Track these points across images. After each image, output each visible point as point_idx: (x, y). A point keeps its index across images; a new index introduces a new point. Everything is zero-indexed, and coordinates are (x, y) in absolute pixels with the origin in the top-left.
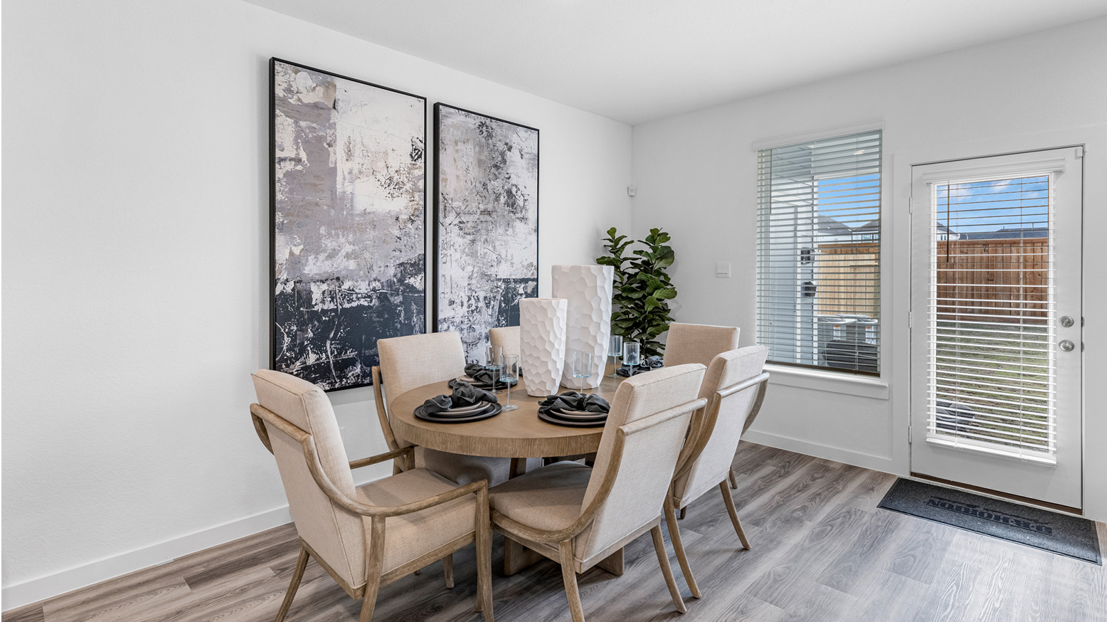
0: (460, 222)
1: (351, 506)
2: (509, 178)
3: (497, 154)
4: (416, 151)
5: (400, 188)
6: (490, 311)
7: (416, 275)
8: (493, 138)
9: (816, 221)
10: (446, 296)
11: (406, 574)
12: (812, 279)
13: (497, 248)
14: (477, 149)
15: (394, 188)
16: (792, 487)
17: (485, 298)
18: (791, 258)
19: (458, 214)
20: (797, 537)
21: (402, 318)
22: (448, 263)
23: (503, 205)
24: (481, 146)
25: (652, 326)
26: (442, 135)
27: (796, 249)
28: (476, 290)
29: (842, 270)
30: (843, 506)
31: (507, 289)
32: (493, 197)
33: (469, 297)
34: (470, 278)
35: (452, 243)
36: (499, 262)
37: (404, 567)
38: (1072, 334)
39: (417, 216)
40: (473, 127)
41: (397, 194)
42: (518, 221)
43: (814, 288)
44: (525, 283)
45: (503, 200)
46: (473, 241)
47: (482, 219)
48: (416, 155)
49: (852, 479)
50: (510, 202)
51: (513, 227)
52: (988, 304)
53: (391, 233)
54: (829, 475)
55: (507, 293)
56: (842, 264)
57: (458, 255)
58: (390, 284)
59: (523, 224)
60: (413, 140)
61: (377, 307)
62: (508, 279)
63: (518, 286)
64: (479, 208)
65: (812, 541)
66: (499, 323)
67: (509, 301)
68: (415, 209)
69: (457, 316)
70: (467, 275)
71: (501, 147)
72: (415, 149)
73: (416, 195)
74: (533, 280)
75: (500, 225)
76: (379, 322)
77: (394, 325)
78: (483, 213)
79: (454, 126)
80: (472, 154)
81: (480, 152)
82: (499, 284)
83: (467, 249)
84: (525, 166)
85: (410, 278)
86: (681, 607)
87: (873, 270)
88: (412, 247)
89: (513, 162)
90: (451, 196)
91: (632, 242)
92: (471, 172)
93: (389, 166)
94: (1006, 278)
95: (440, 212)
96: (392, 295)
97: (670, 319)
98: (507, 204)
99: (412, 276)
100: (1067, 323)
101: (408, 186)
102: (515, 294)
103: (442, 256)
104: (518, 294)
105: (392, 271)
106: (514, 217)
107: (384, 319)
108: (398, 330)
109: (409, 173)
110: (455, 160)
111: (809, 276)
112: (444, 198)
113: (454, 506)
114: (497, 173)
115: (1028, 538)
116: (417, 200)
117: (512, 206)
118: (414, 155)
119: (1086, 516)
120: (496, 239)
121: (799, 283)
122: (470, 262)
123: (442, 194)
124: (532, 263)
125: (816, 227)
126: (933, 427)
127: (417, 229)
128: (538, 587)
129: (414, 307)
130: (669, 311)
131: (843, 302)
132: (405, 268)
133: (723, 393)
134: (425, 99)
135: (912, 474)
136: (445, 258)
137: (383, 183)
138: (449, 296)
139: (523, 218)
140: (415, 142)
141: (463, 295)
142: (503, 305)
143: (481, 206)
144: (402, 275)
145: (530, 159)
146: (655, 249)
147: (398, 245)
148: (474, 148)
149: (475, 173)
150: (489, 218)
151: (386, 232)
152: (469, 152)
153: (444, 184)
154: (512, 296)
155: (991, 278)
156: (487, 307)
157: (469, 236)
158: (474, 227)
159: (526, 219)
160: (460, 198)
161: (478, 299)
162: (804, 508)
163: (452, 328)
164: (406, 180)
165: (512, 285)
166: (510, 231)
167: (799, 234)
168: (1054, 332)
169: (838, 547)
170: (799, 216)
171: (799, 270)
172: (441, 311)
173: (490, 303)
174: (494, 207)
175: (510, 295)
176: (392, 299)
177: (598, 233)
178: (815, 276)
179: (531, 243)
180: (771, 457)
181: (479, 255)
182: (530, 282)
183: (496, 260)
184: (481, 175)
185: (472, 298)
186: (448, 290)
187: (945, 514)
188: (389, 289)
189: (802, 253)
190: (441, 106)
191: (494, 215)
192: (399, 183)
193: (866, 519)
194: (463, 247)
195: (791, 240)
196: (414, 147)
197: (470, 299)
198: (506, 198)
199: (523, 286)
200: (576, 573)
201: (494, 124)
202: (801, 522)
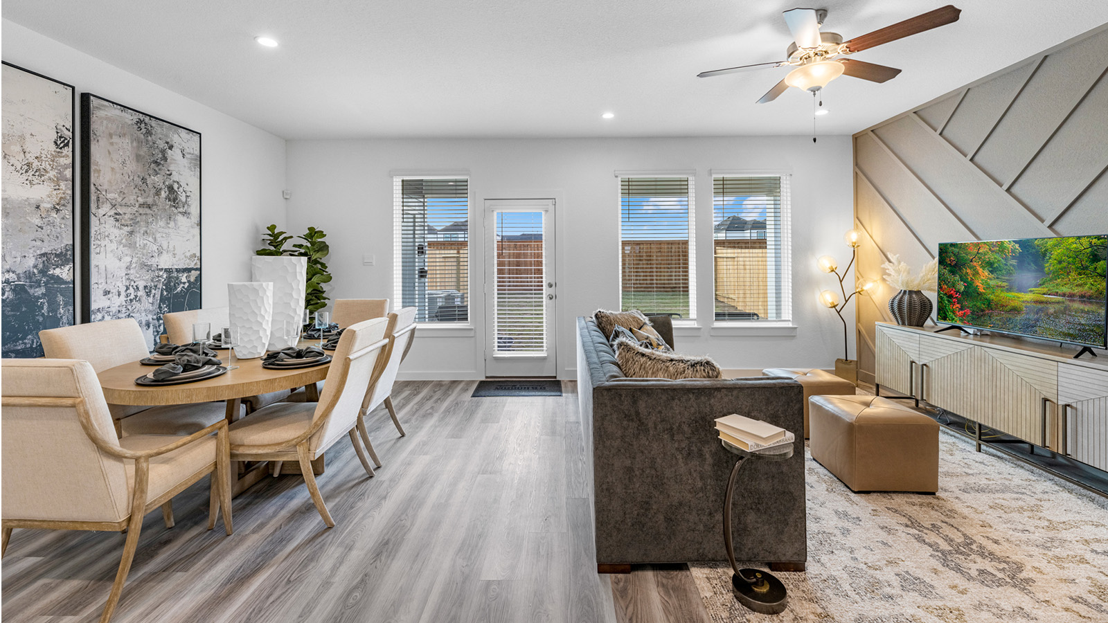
0: (116, 214)
1: (121, 452)
2: (170, 175)
3: (157, 151)
4: (62, 139)
5: (41, 176)
6: (151, 300)
7: (64, 266)
8: (153, 136)
9: (426, 228)
10: (100, 286)
11: (162, 503)
12: (424, 266)
13: (158, 239)
14: (135, 144)
15: (33, 175)
16: (423, 399)
17: (145, 287)
18: (411, 252)
19: (114, 206)
20: (432, 421)
21: (45, 310)
22: (103, 254)
23: (164, 199)
24: (139, 142)
25: (311, 305)
26: (93, 126)
27: (414, 246)
28: (135, 280)
29: (438, 260)
30: (453, 401)
31: (169, 278)
32: (153, 191)
33: (127, 286)
34: (128, 268)
35: (106, 234)
36: (160, 253)
37: (161, 497)
38: (552, 291)
39: (64, 205)
40: (130, 122)
41: (37, 181)
42: (180, 215)
43: (426, 272)
44: (188, 272)
45: (163, 194)
46: (131, 233)
47: (141, 212)
48: (61, 142)
49: (456, 387)
50: (172, 197)
51: (174, 220)
52: (517, 278)
53: (29, 222)
54: (443, 388)
55: (169, 282)
56: (438, 256)
57: (114, 246)
58: (29, 275)
59: (185, 218)
60: (58, 127)
61: (12, 300)
62: (170, 269)
63: (181, 275)
64: (137, 201)
65: (440, 421)
66: (161, 311)
67: (171, 289)
68: (61, 198)
69: (113, 305)
70: (124, 265)
71: (162, 144)
72: (61, 137)
73: (63, 185)
74: (196, 269)
75: (161, 219)
76: (13, 316)
77: (34, 319)
78: (141, 206)
79: (108, 118)
80: (130, 149)
81: (138, 148)
82: (161, 273)
83: (124, 241)
84: (186, 165)
85: (54, 269)
86: (372, 473)
87: (455, 260)
88: (57, 237)
89: (174, 160)
90: (105, 187)
91: (291, 237)
92: (128, 166)
93: (27, 150)
94: (526, 264)
95: (92, 202)
96: (31, 287)
97: (325, 299)
98: (168, 198)
99: (57, 267)
100: (550, 285)
101: (52, 174)
102: (177, 283)
103: (95, 247)
104: (181, 283)
105: (30, 262)
106: (176, 211)
107: (21, 312)
108: (40, 324)
109: (53, 161)
110: (109, 153)
111: (422, 264)
112: (97, 188)
113: (196, 446)
114: (157, 169)
115: (537, 393)
116: (64, 189)
117: (174, 201)
118: (59, 142)
119: (558, 379)
120: (157, 231)
121: (417, 268)
122: (127, 253)
123: (94, 185)
124: (195, 254)
125: (426, 232)
126: (496, 348)
127: (63, 218)
128: (257, 500)
129: (60, 299)
130: (323, 292)
131: (438, 284)
132: (48, 259)
133: (396, 335)
134: (73, 88)
135: (487, 377)
136: (98, 249)
137: (19, 168)
138: (103, 287)
139: (185, 213)
140: (60, 129)
141: (120, 285)
142: (165, 293)
143: (139, 199)
144: (44, 266)
145: (192, 159)
146: (313, 244)
147: (39, 234)
148: (132, 143)
149: (132, 166)
150: (148, 211)
151: (23, 220)
152: (126, 146)
153: (96, 175)
154: (174, 284)
155: (518, 264)
156: (147, 295)
157: (126, 227)
158: (132, 219)
159: (189, 213)
160: (116, 190)
161: (138, 288)
162: (432, 408)
163: (107, 318)
164: (48, 168)
165: (175, 274)
166: (172, 224)
167: (416, 236)
168: (546, 291)
169: (453, 420)
170: (417, 220)
171: (417, 260)
172: (95, 301)
173: (150, 291)
174: (154, 201)
175: (172, 284)
176: (31, 291)
177: (257, 230)
178: (426, 264)
179: (194, 236)
180: (407, 386)
181: (138, 246)
182: (193, 272)
183: (157, 251)
184: (139, 169)
185: (131, 287)
186: (103, 280)
187: (502, 392)
188: (28, 281)
189: (419, 248)
190: (91, 97)
191: (155, 208)
192: (39, 170)
193: (466, 403)
194: (120, 238)
195: (412, 240)
196: (59, 134)
197: (128, 288)
198: (167, 193)
199: (186, 275)
200: (311, 461)
201: (153, 122)
202: (432, 414)
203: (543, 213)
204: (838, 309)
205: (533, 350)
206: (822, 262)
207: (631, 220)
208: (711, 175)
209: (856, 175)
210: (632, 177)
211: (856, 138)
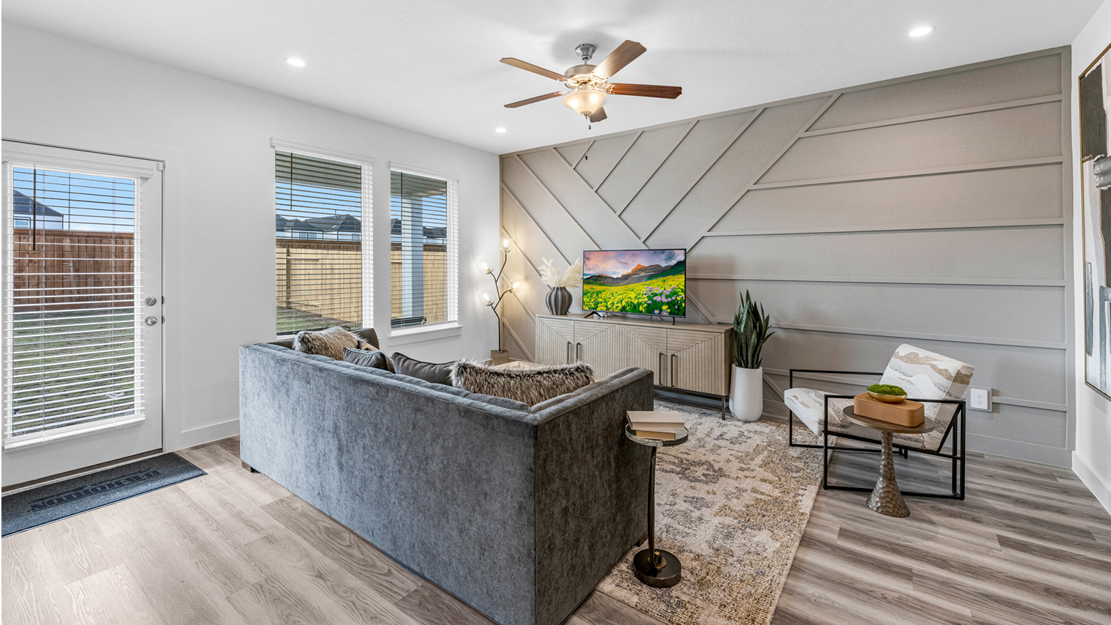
38: (154, 311)
100: (151, 302)
119: (166, 451)
168: (140, 311)
203: (137, 182)
204: (494, 306)
205: (114, 416)
206: (481, 264)
207: (294, 208)
208: (390, 167)
209: (502, 190)
210: (296, 152)
211: (502, 159)
